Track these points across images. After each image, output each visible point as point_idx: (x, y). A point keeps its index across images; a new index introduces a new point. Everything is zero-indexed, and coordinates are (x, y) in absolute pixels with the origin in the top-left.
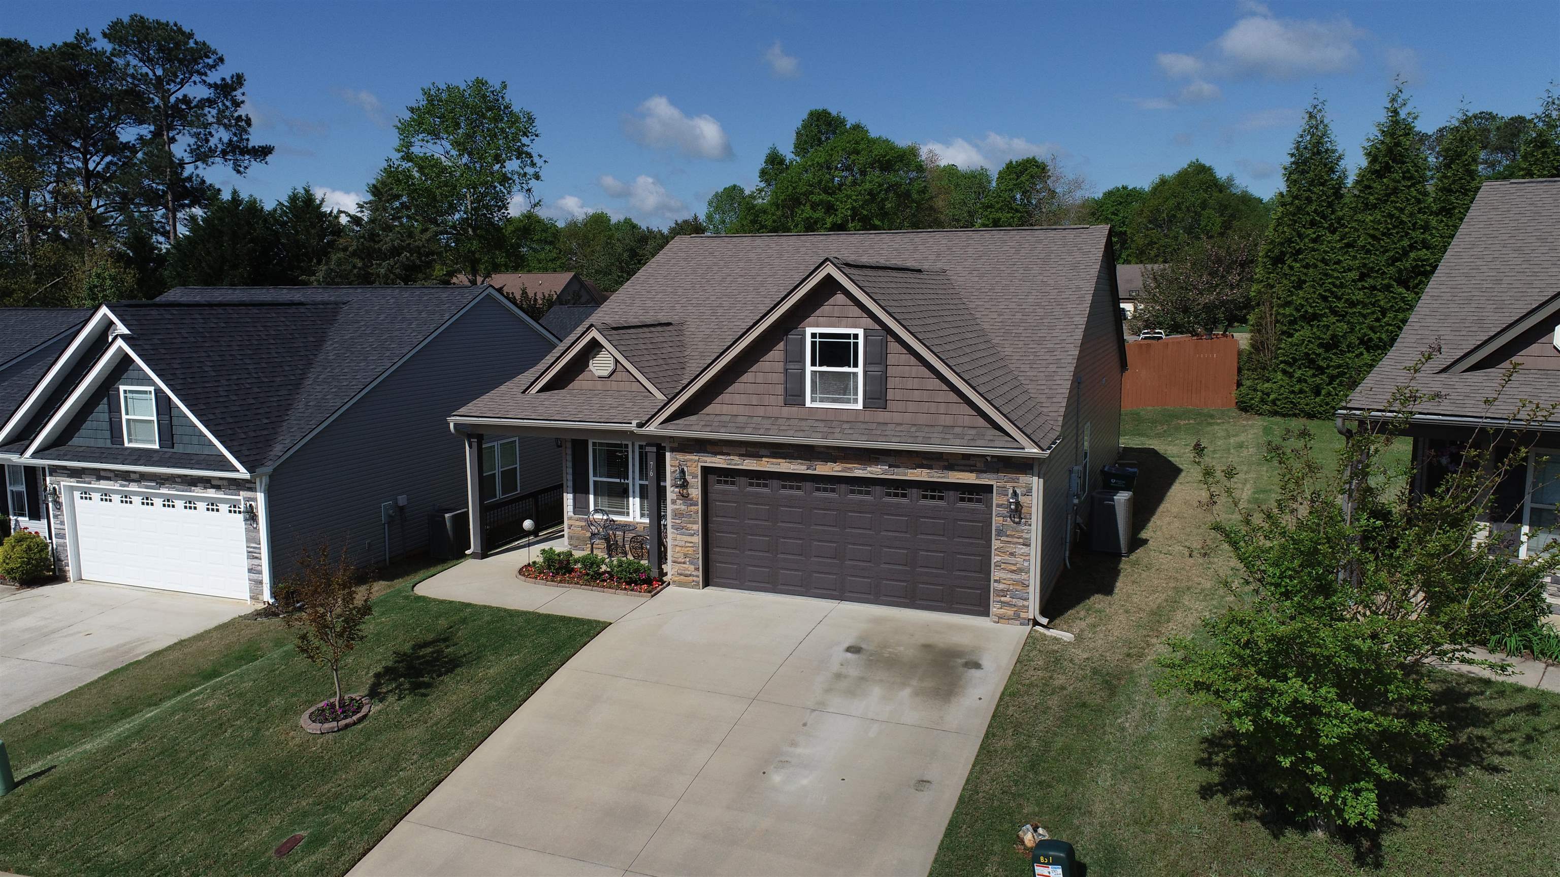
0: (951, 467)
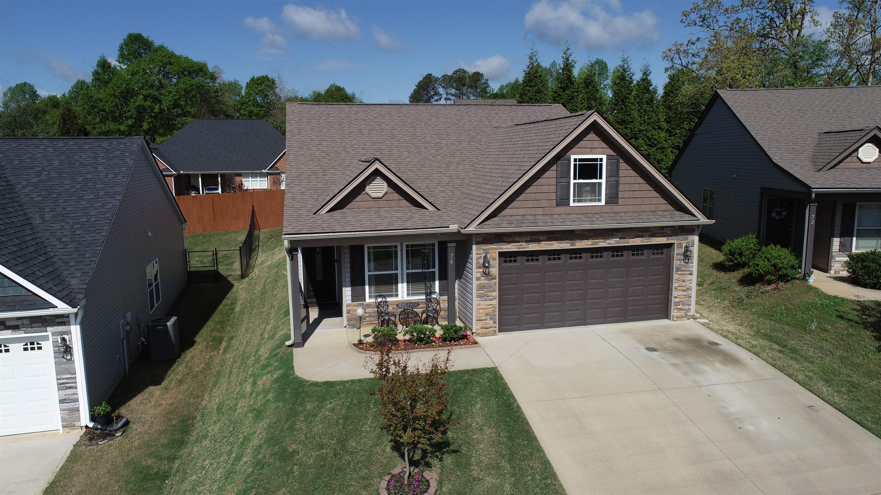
0: (653, 235)
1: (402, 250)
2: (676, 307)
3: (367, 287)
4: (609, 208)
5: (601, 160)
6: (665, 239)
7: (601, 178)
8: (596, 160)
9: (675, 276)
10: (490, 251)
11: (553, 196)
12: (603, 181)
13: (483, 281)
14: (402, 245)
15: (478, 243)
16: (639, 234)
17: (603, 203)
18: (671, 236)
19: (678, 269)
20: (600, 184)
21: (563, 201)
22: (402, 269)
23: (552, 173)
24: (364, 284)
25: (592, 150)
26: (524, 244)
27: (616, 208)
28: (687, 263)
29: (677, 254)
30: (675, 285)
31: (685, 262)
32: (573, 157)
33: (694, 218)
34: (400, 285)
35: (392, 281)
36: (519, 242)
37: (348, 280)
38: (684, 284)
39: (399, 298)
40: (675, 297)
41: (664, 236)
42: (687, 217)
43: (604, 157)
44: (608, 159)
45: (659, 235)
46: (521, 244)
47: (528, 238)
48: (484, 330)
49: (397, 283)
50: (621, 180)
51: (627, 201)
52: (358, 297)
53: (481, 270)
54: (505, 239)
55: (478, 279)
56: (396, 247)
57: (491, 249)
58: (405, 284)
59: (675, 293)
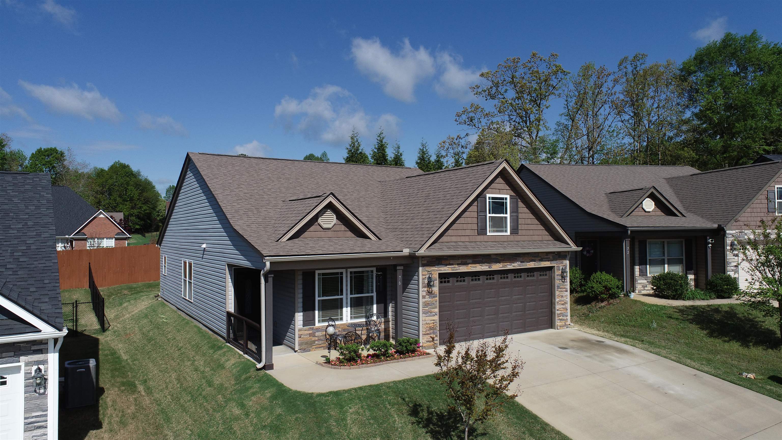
0: (541, 260)
1: (347, 277)
2: (558, 318)
3: (317, 312)
4: (512, 238)
5: (506, 199)
6: (549, 262)
7: (506, 213)
8: (502, 199)
9: (557, 293)
10: (433, 272)
11: (475, 227)
12: (508, 215)
13: (428, 299)
14: (347, 272)
15: (423, 265)
16: (533, 259)
17: (509, 233)
18: (553, 261)
19: (558, 287)
20: (506, 218)
21: (482, 231)
22: (347, 294)
23: (474, 208)
24: (314, 310)
25: (500, 191)
26: (456, 266)
27: (517, 238)
28: (564, 282)
29: (557, 275)
30: (557, 300)
31: (562, 282)
32: (488, 196)
33: (568, 246)
34: (344, 309)
35: (338, 305)
36: (452, 264)
37: (300, 305)
38: (562, 299)
39: (344, 322)
40: (558, 310)
41: (548, 261)
42: (563, 245)
43: (508, 197)
44: (511, 199)
45: (545, 260)
46: (454, 266)
47: (460, 262)
48: (429, 343)
49: (342, 308)
50: (520, 216)
51: (524, 232)
52: (308, 321)
53: (426, 289)
54: (443, 262)
55: (424, 297)
56: (342, 273)
57: (434, 270)
58: (349, 308)
59: (557, 307)
